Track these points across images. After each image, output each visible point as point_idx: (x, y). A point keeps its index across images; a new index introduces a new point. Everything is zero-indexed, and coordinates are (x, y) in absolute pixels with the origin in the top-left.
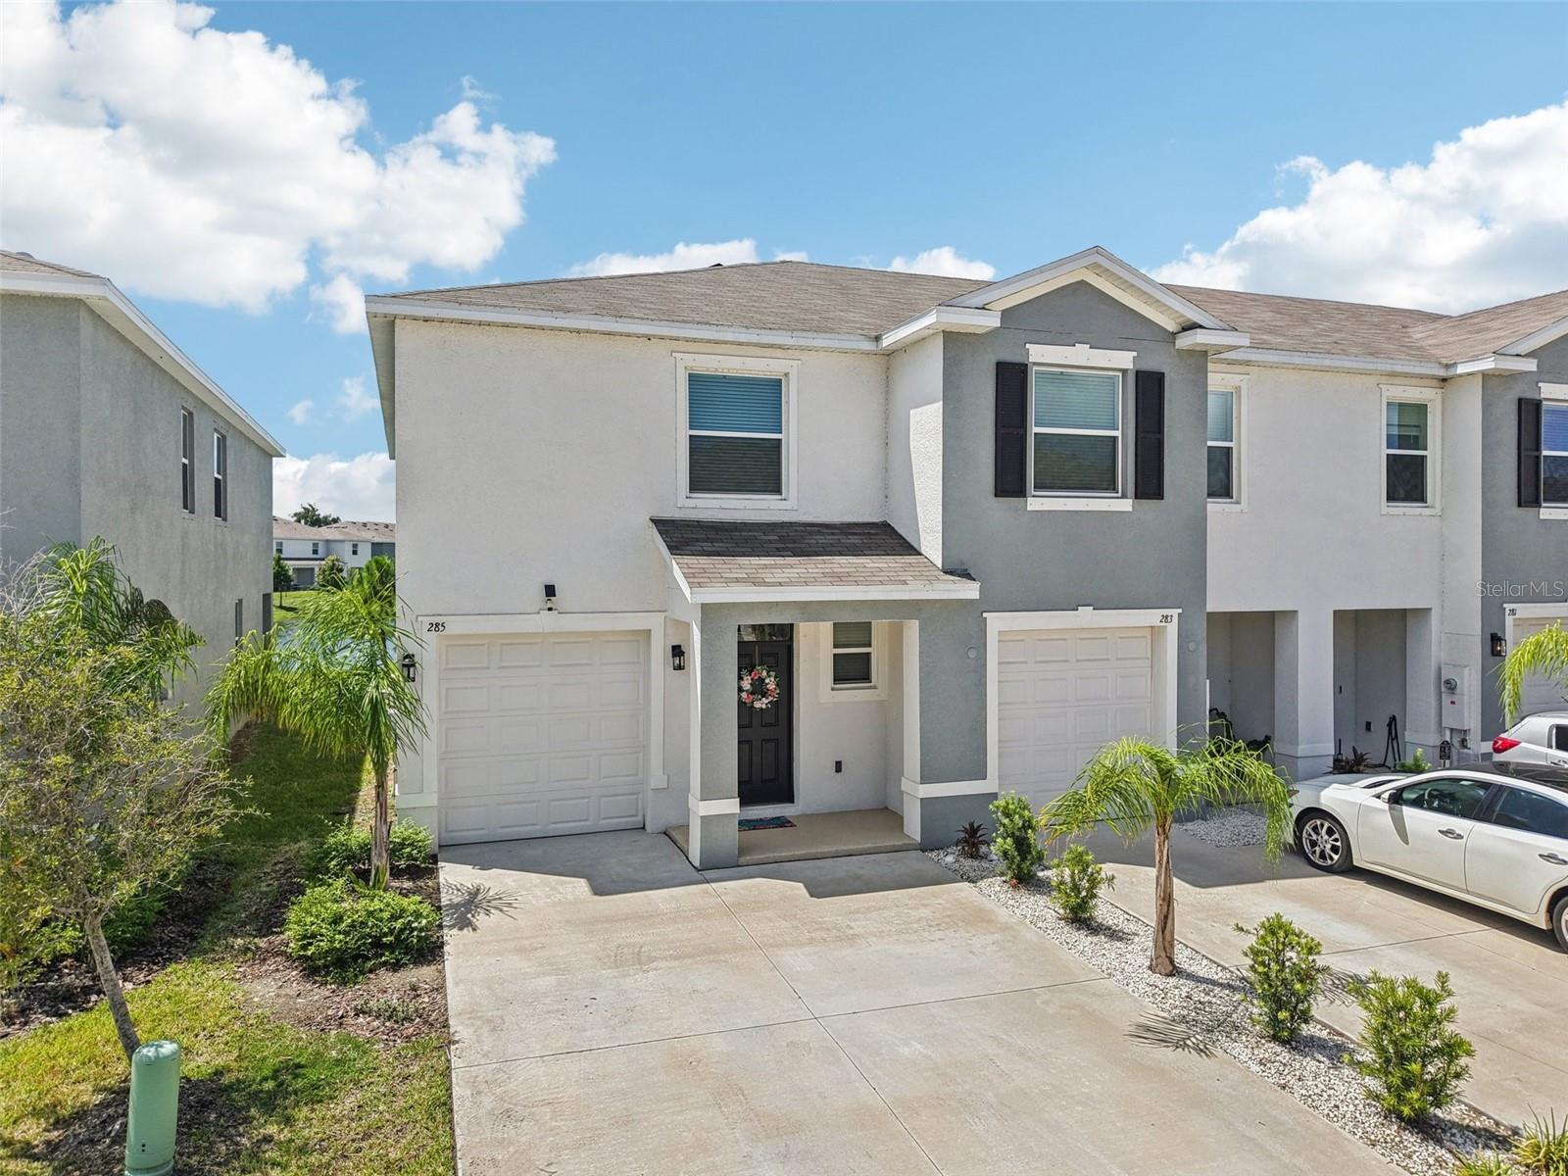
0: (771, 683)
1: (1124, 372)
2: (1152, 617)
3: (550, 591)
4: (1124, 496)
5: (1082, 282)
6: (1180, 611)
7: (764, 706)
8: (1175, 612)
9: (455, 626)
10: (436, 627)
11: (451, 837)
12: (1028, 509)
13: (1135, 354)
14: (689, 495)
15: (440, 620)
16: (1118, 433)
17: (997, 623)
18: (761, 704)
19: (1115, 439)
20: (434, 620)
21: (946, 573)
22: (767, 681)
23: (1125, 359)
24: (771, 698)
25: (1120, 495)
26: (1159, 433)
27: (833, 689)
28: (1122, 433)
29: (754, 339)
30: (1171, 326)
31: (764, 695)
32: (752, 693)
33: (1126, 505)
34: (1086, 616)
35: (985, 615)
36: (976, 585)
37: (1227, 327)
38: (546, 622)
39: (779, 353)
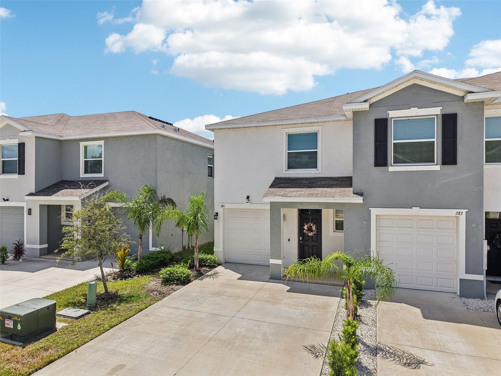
0: (314, 228)
1: (437, 115)
2: (453, 212)
3: (248, 197)
4: (437, 164)
5: (415, 84)
6: (467, 210)
7: (311, 235)
8: (464, 211)
9: (227, 206)
10: (222, 206)
11: (227, 261)
12: (389, 171)
13: (441, 108)
14: (287, 170)
15: (223, 204)
16: (435, 140)
17: (375, 212)
18: (310, 234)
19: (434, 141)
20: (222, 204)
21: (354, 194)
22: (313, 227)
23: (437, 111)
24: (314, 233)
25: (436, 163)
26: (454, 138)
27: (334, 231)
28: (437, 140)
29: (304, 121)
30: (461, 94)
31: (312, 232)
32: (308, 230)
33: (438, 168)
34: (416, 211)
35: (370, 209)
36: (362, 198)
37: (489, 90)
38: (248, 206)
39: (315, 124)
